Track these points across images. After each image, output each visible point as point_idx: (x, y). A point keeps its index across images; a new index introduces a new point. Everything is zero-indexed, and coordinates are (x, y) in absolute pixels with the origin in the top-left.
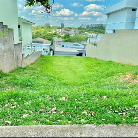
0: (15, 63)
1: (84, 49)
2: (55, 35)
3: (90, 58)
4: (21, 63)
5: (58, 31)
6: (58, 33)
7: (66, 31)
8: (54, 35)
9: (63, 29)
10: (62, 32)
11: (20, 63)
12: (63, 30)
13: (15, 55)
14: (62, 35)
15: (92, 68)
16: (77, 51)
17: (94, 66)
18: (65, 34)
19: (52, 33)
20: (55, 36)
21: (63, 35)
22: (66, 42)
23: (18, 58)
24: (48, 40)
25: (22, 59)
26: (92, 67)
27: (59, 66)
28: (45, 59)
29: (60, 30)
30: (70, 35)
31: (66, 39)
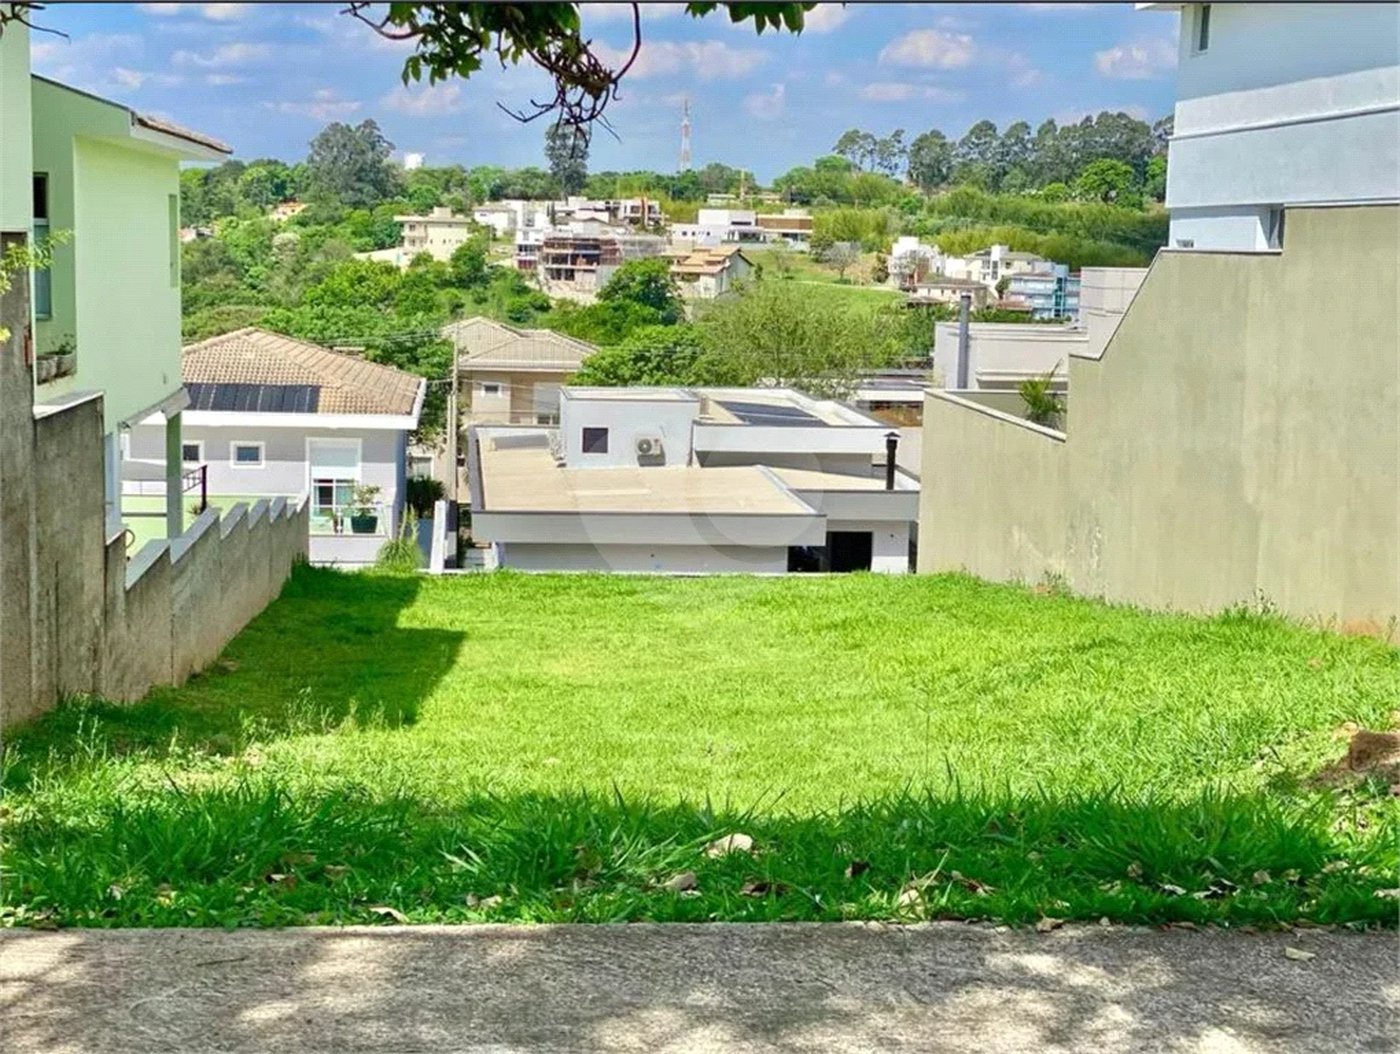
0: (35, 657)
1: (891, 466)
2: (463, 283)
3: (977, 586)
4: (95, 652)
5: (510, 235)
6: (510, 263)
7: (617, 234)
8: (443, 296)
9: (575, 203)
10: (561, 243)
11: (83, 650)
12: (582, 218)
13: (40, 548)
14: (558, 291)
15: (1002, 703)
16: (798, 507)
17: (1036, 676)
18: (606, 273)
19: (421, 259)
20: (466, 297)
21: (584, 290)
22: (636, 379)
23: (61, 595)
24: (385, 358)
25: (97, 612)
26: (1009, 691)
27: (571, 689)
28: (353, 611)
29: (541, 220)
30: (686, 290)
31: (629, 346)
